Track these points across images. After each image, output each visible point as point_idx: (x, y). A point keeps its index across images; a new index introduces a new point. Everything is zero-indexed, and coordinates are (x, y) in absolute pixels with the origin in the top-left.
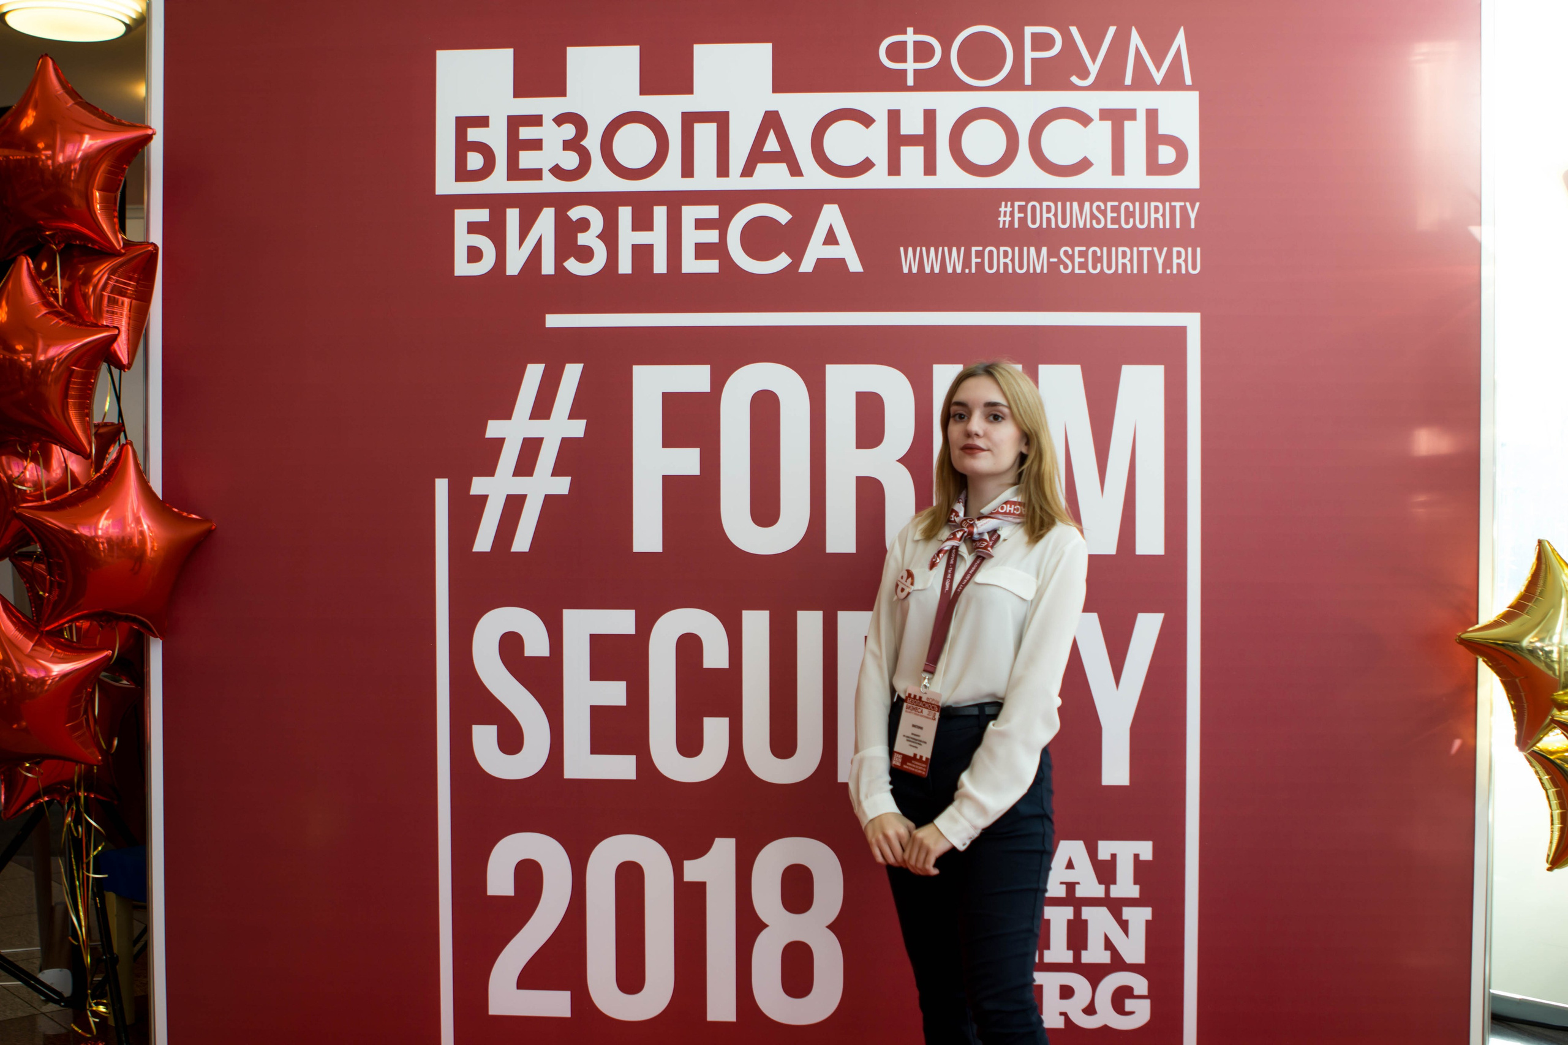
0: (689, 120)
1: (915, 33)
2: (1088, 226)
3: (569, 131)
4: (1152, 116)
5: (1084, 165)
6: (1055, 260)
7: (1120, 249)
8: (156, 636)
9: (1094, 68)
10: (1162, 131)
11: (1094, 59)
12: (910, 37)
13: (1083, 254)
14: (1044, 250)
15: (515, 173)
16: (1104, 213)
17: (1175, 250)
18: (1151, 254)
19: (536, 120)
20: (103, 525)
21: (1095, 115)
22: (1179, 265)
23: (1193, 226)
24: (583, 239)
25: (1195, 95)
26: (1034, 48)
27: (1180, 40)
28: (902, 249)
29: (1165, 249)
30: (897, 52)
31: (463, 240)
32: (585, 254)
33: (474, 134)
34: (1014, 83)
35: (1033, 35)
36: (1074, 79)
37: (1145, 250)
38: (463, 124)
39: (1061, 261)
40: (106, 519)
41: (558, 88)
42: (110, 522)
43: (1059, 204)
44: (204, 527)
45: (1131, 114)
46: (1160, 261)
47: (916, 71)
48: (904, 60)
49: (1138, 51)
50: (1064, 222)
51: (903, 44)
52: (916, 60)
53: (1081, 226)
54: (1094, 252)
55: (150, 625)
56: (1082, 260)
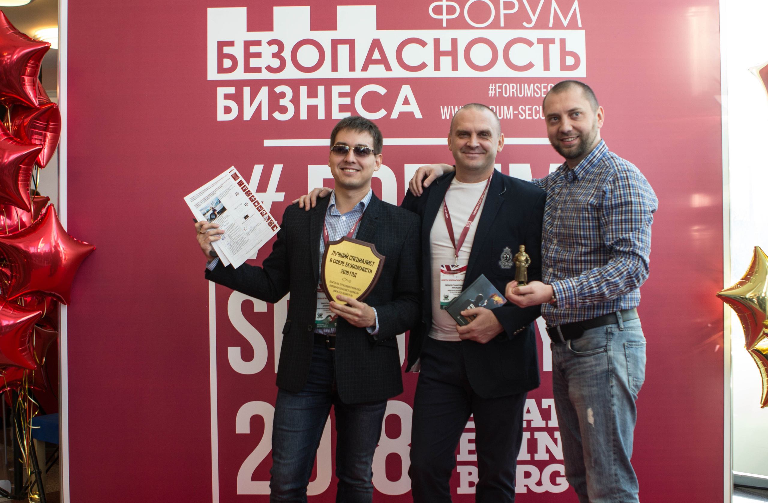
0: (335, 43)
1: (447, 1)
2: (532, 96)
3: (275, 48)
4: (563, 42)
5: (530, 66)
6: (517, 112)
8: (65, 304)
9: (534, 19)
10: (567, 49)
11: (534, 14)
12: (444, 3)
13: (530, 109)
14: (511, 107)
15: (248, 69)
16: (540, 89)
19: (258, 43)
20: (40, 247)
21: (535, 41)
24: (282, 102)
25: (583, 32)
26: (505, 9)
27: (576, 5)
28: (441, 107)
30: (438, 10)
31: (221, 103)
32: (284, 110)
33: (227, 50)
34: (495, 25)
36: (525, 24)
38: (221, 45)
39: (519, 113)
40: (42, 243)
41: (269, 27)
42: (44, 244)
43: (518, 85)
44: (92, 247)
45: (552, 41)
47: (447, 20)
48: (441, 14)
49: (555, 10)
50: (521, 94)
51: (441, 6)
52: (447, 14)
53: (529, 95)
54: (536, 109)
55: (61, 297)
56: (530, 112)
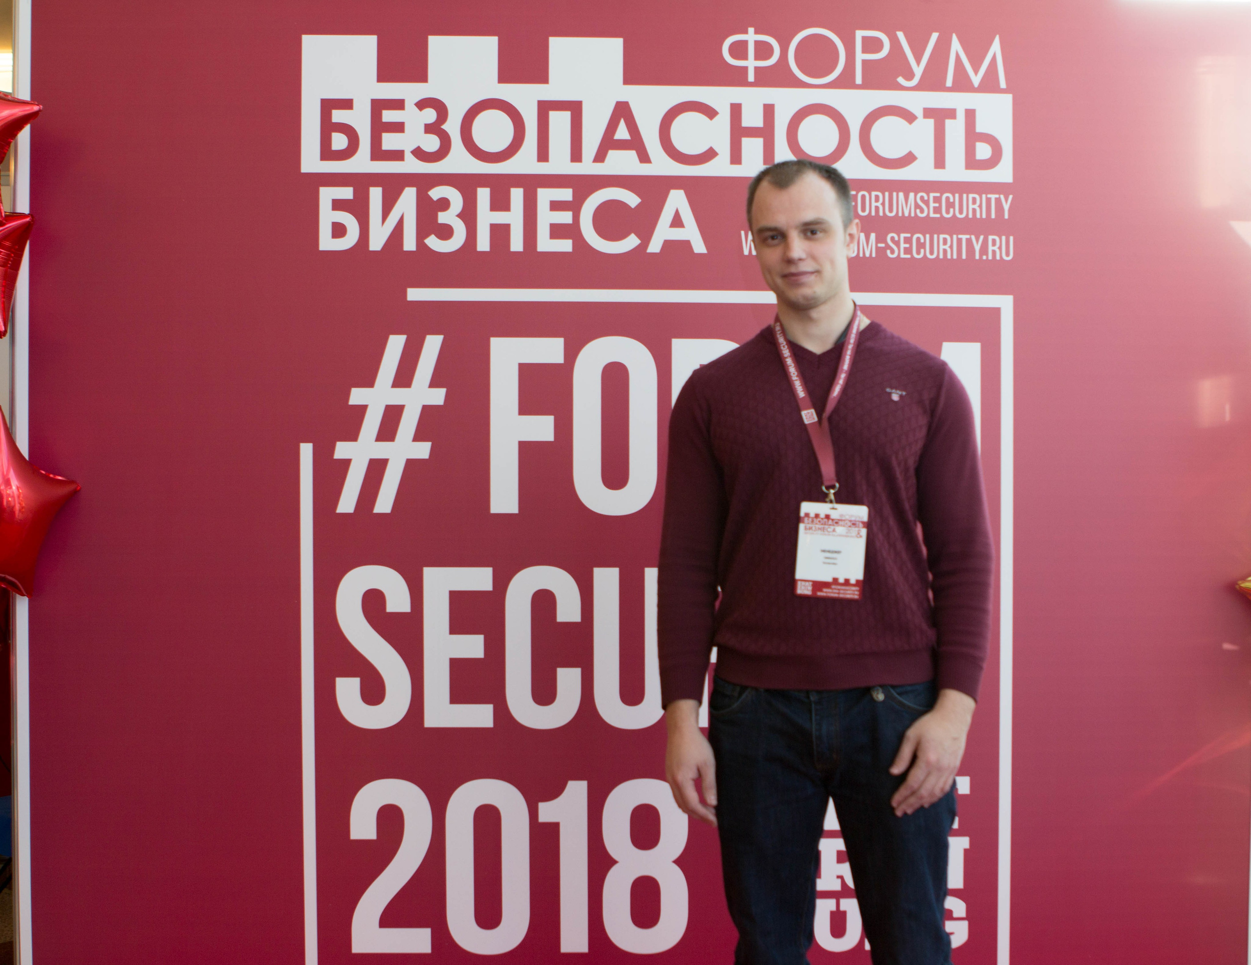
0: (545, 108)
1: (756, 32)
2: (913, 215)
3: (430, 115)
4: (970, 115)
5: (909, 159)
6: (883, 245)
7: (942, 236)
8: (23, 595)
9: (918, 71)
10: (979, 129)
11: (918, 61)
12: (751, 37)
13: (908, 240)
14: (873, 236)
15: (378, 154)
16: (927, 203)
17: (991, 238)
18: (969, 241)
19: (398, 105)
21: (919, 113)
22: (994, 252)
23: (1006, 217)
24: (443, 218)
25: (1009, 98)
26: (864, 51)
27: (996, 47)
28: (743, 233)
29: (982, 237)
30: (739, 50)
31: (327, 216)
32: (446, 232)
33: (338, 116)
34: (845, 82)
35: (864, 39)
36: (901, 80)
37: (964, 237)
38: (328, 106)
39: (888, 247)
41: (420, 74)
43: (887, 194)
44: (72, 487)
45: (951, 114)
46: (977, 248)
47: (757, 69)
48: (745, 57)
49: (958, 57)
50: (891, 210)
51: (745, 43)
52: (757, 58)
53: (906, 214)
54: (918, 239)
55: (16, 583)
56: (907, 246)
